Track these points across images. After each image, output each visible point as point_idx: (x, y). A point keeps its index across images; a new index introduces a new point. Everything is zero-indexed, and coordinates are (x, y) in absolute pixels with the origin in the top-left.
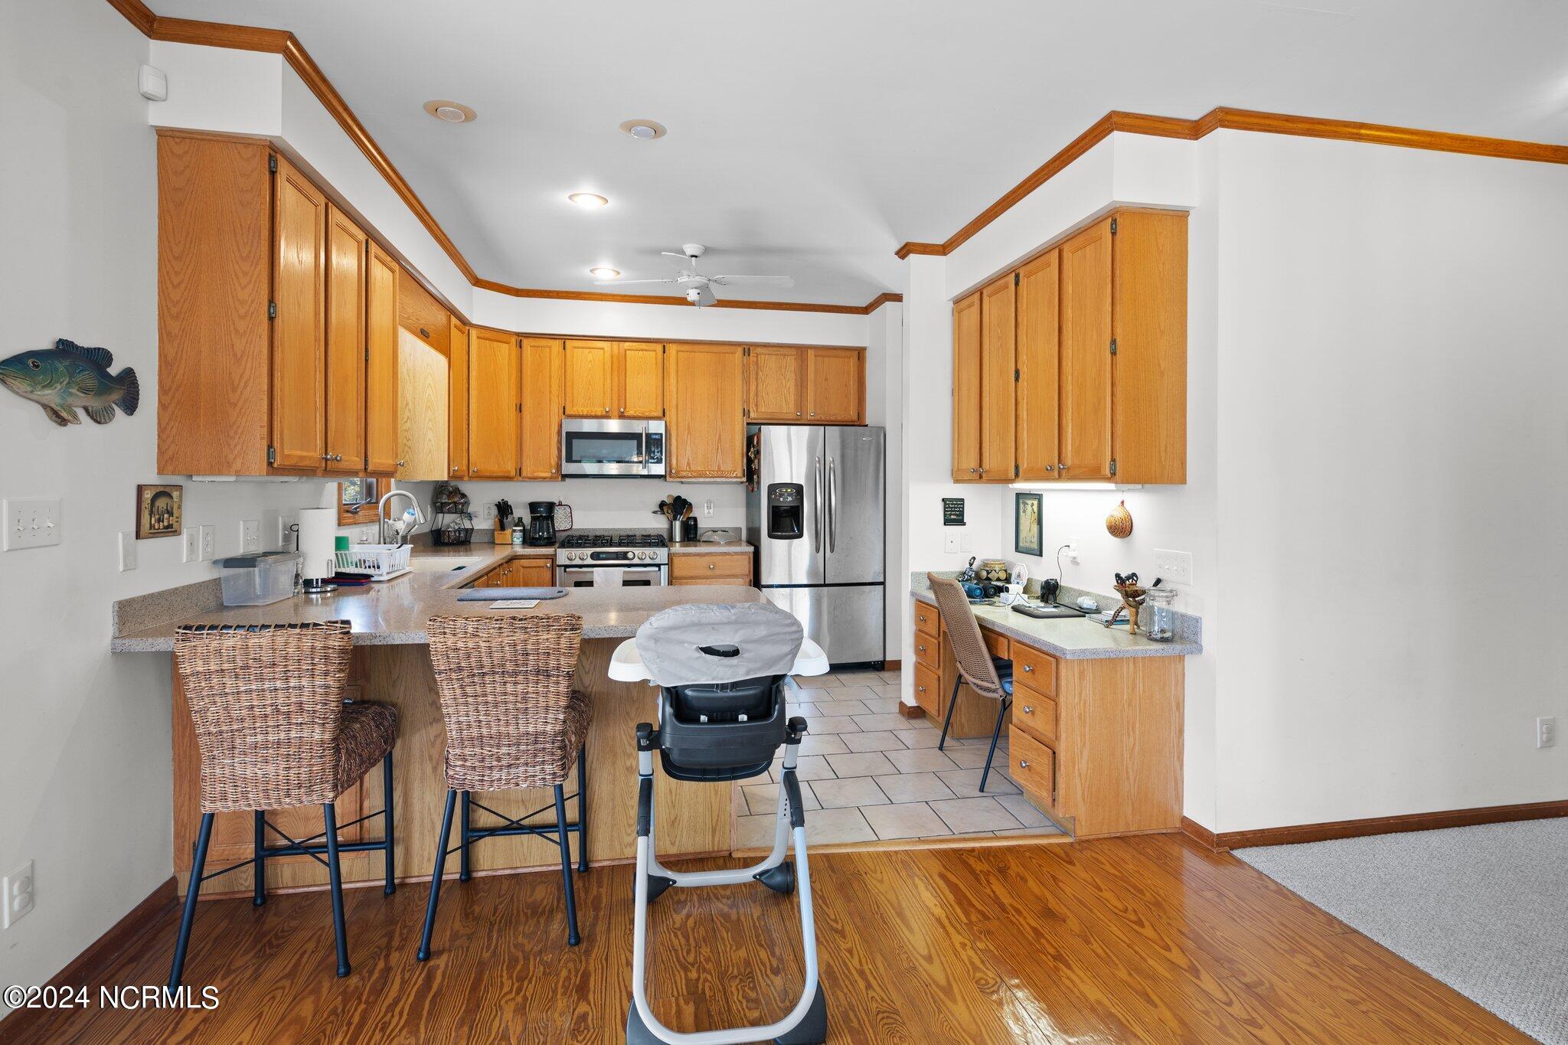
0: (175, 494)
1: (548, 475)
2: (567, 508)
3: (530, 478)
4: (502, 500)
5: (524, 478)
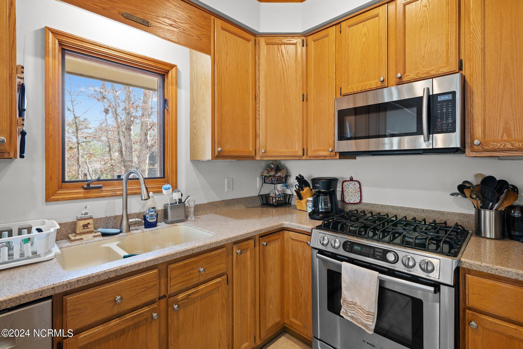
1: (327, 153)
2: (356, 183)
3: (315, 157)
4: (300, 175)
5: (310, 157)
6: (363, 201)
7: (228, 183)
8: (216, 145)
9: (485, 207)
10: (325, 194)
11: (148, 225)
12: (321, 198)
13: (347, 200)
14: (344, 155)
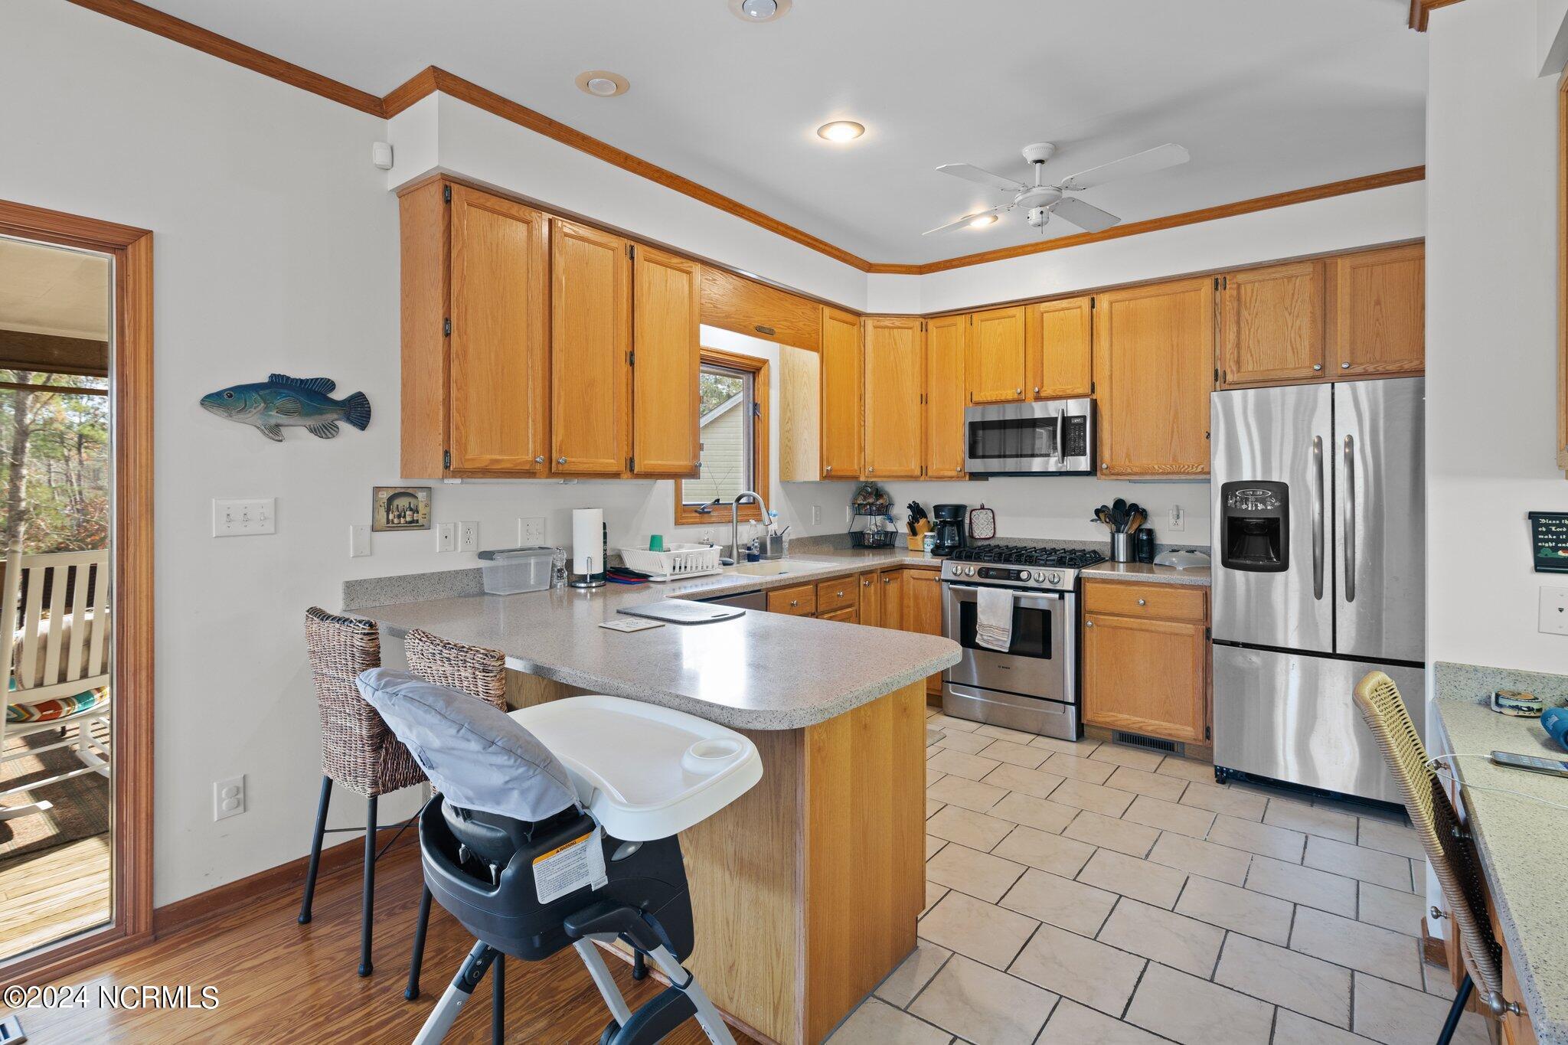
0: (421, 495)
1: (954, 473)
2: (989, 512)
3: (937, 478)
4: (913, 502)
5: (930, 477)
6: (997, 535)
7: (816, 512)
8: (825, 463)
9: (1118, 531)
10: (951, 524)
11: (752, 558)
12: (947, 530)
13: (977, 535)
14: (975, 476)
